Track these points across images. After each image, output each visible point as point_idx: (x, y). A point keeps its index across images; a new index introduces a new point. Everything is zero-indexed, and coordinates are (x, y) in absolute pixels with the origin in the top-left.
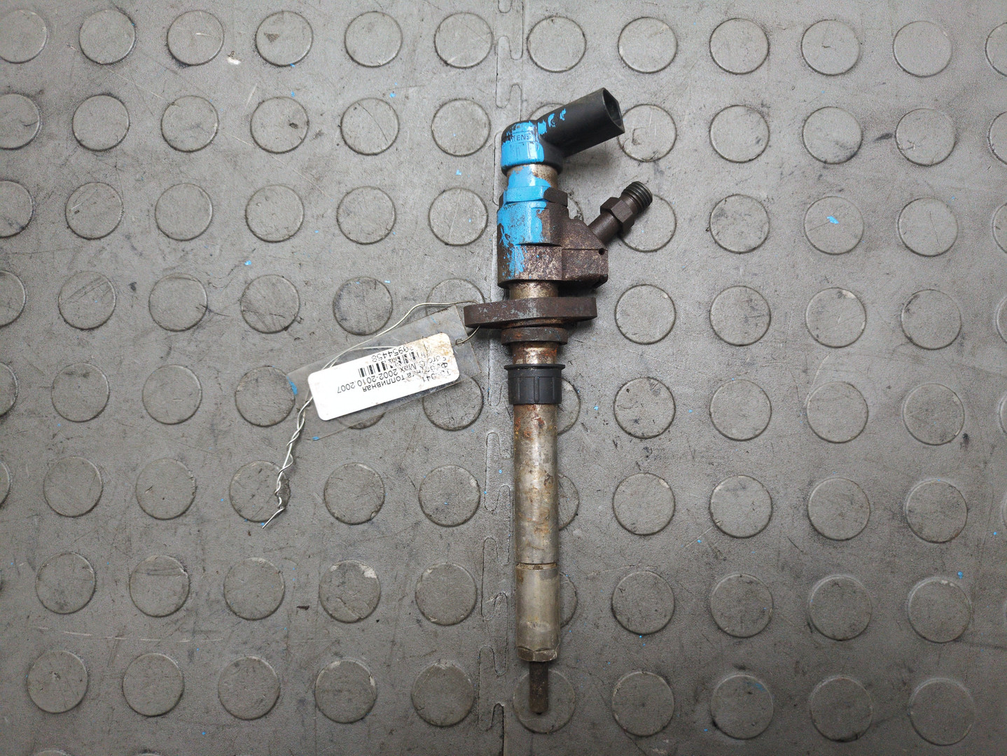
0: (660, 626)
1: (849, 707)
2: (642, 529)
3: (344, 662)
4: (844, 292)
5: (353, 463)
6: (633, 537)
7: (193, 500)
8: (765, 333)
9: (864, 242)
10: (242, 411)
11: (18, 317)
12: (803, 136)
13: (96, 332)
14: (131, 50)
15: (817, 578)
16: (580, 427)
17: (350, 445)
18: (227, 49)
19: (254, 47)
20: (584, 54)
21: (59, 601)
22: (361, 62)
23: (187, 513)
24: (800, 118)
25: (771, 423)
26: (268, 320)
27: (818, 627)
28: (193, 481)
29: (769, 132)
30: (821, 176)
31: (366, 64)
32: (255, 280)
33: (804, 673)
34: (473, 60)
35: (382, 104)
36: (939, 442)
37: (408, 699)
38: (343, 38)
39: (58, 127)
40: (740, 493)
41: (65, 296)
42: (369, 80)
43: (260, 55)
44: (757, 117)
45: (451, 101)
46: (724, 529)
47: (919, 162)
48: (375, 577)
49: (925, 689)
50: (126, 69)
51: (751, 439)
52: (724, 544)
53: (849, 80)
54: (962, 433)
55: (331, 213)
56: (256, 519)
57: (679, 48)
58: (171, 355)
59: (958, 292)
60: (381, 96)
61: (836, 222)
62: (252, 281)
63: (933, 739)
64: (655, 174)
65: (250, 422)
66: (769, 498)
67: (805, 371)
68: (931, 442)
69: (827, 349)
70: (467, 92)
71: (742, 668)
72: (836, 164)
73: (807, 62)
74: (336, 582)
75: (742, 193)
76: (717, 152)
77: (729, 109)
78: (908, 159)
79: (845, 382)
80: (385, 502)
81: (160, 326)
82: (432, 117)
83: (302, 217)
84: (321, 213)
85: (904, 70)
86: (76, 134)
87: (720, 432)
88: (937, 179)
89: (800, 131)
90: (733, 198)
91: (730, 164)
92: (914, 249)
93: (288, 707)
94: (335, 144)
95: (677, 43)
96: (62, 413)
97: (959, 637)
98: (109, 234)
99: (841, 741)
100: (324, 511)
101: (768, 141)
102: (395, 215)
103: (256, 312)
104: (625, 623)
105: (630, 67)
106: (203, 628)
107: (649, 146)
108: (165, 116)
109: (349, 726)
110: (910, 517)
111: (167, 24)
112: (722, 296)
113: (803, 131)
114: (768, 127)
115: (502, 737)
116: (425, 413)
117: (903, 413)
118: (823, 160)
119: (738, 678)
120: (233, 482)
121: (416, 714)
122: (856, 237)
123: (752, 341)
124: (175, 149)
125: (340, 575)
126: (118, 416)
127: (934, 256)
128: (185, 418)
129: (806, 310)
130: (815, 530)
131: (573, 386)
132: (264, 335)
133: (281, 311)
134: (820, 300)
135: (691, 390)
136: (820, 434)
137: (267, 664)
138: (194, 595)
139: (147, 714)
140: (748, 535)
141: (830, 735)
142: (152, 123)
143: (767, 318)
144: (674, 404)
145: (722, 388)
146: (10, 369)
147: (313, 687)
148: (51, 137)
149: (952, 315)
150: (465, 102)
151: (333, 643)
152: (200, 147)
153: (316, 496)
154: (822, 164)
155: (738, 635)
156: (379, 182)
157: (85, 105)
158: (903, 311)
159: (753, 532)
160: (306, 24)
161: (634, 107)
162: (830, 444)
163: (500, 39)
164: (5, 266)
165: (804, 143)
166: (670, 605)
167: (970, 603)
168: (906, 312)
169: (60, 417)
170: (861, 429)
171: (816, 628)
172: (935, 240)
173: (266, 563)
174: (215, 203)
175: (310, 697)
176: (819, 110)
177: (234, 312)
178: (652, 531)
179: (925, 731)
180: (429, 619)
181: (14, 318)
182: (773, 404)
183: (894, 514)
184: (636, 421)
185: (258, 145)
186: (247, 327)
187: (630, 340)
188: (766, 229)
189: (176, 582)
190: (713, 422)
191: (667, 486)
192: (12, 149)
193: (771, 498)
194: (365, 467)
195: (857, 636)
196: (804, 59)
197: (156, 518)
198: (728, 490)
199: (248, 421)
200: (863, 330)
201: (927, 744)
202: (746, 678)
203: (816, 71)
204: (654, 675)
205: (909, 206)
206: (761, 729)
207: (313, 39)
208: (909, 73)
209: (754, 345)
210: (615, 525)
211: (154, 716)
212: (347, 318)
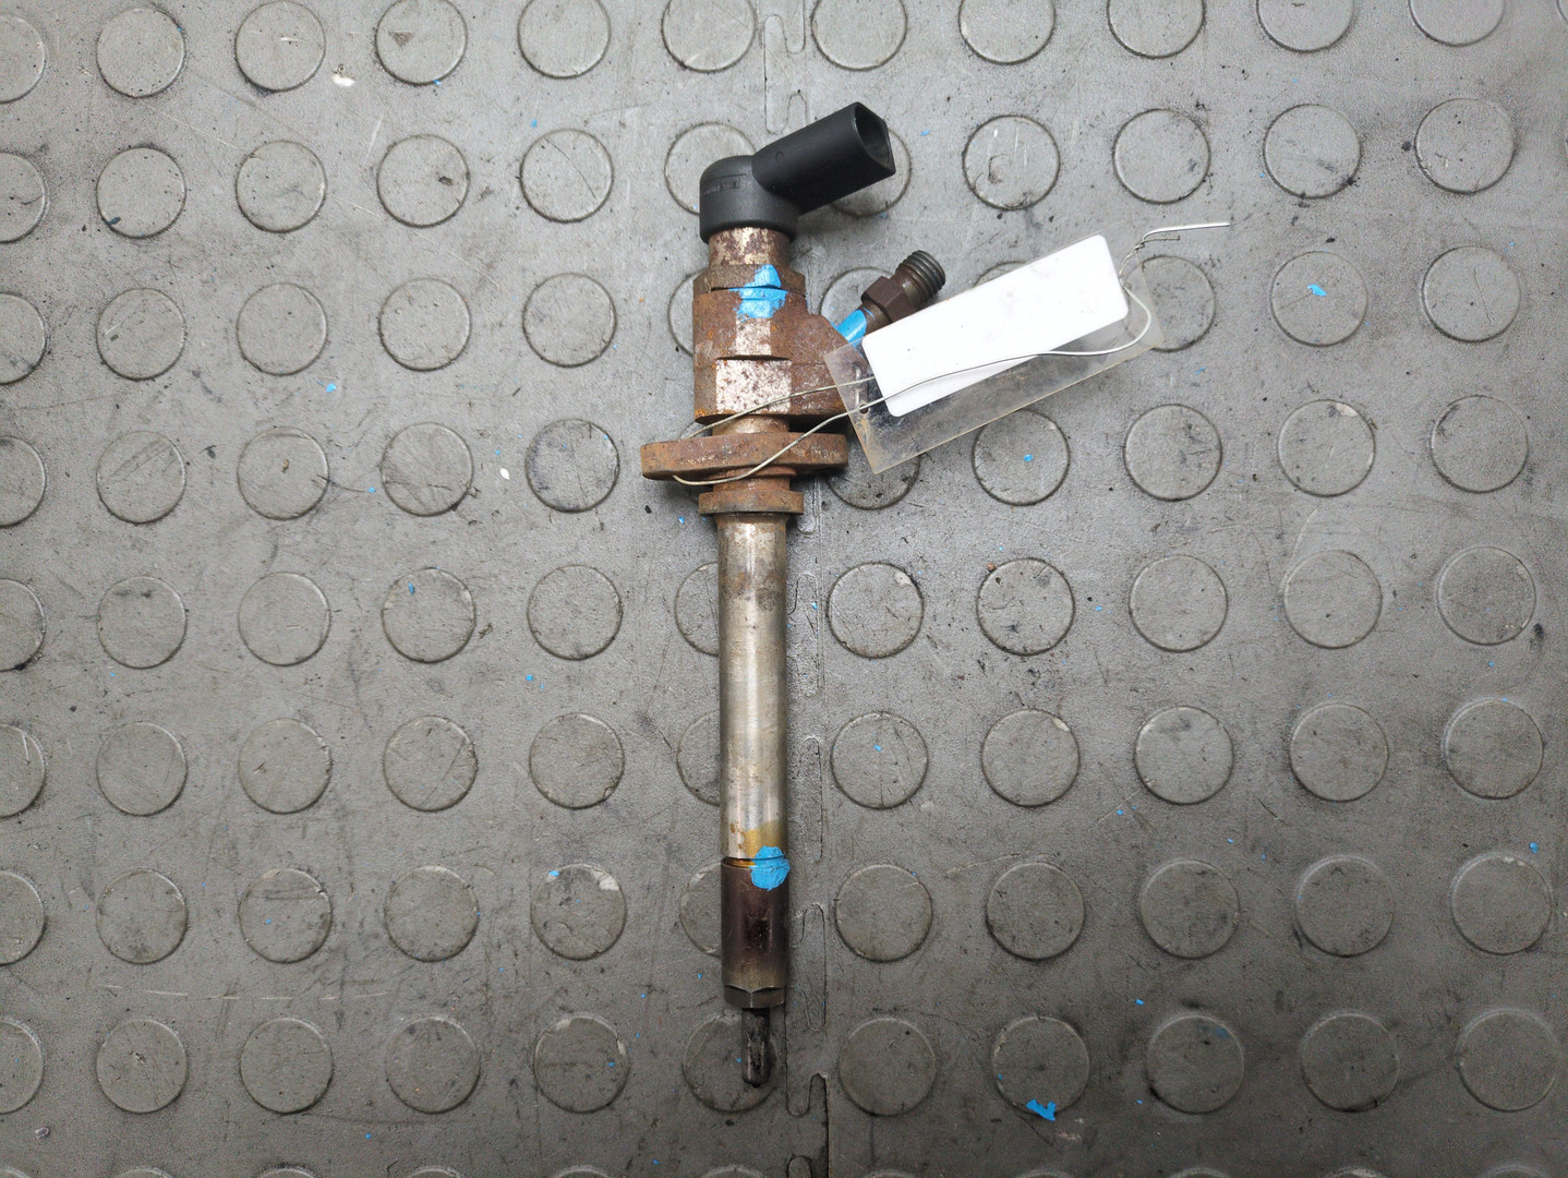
0: (1064, 946)
1: (1362, 1058)
2: (1030, 796)
3: (576, 1020)
4: (1339, 406)
5: (572, 713)
6: (1015, 809)
7: (329, 779)
8: (1214, 478)
9: (1371, 325)
10: (395, 639)
11: (36, 509)
12: (1264, 154)
13: (160, 528)
14: (180, 72)
15: (1307, 862)
16: (925, 641)
17: (564, 685)
18: (331, 62)
19: (373, 55)
20: (904, 38)
21: (134, 944)
22: (547, 71)
23: (320, 801)
24: (1259, 126)
25: (1229, 622)
26: (425, 494)
27: (1311, 937)
28: (327, 753)
29: (1209, 151)
30: (1296, 218)
31: (555, 73)
32: (400, 432)
33: (1291, 1010)
34: (725, 59)
35: (582, 137)
36: (1495, 640)
37: (677, 1072)
38: (515, 32)
39: (74, 203)
40: (1183, 734)
41: (105, 470)
42: (562, 100)
43: (384, 68)
44: (1189, 127)
45: (694, 127)
46: (1159, 792)
47: (1455, 187)
48: (617, 888)
49: (1481, 1025)
50: (174, 103)
51: (1197, 648)
52: (1159, 815)
53: (1335, 59)
54: (1534, 622)
55: (513, 318)
56: (427, 807)
57: (1058, 19)
58: (278, 559)
59: (1522, 397)
60: (582, 125)
61: (1322, 293)
62: (396, 435)
63: (1496, 1103)
64: (1027, 228)
65: (408, 657)
66: (1228, 740)
67: (1279, 537)
68: (1483, 641)
69: (1314, 499)
70: (720, 110)
71: (1193, 1005)
72: (1321, 197)
73: (1266, 32)
74: (557, 898)
75: (1169, 253)
76: (1124, 186)
77: (1142, 117)
78: (1437, 185)
79: (1343, 551)
80: (626, 772)
81: (258, 512)
82: (665, 154)
83: (467, 328)
84: (498, 320)
85: (1428, 36)
86: (104, 213)
87: (1147, 640)
88: (1484, 215)
89: (1260, 146)
90: (1154, 262)
91: (1148, 208)
92: (1449, 332)
93: (494, 1090)
94: (512, 206)
95: (1055, 12)
96: (115, 657)
97: (1534, 944)
98: (166, 370)
99: (1351, 1110)
100: (532, 791)
101: (1209, 165)
102: (615, 318)
103: (406, 484)
104: (1008, 944)
105: (979, 56)
106: (356, 977)
107: (1016, 182)
108: (241, 176)
109: (590, 1116)
110: (1451, 759)
111: (234, 26)
112: (1142, 421)
113: (1264, 145)
114: (1207, 143)
115: (826, 1124)
116: (681, 631)
117: (1437, 596)
118: (1299, 192)
119: (1186, 1021)
120: (389, 751)
121: (690, 1095)
122: (1355, 315)
123: (1193, 493)
124: (261, 228)
125: (563, 887)
126: (201, 657)
127: (1483, 341)
128: (308, 655)
129: (1278, 438)
130: (1302, 786)
131: (911, 577)
132: (420, 519)
133: (442, 480)
134: (1300, 420)
135: (1097, 576)
136: (1307, 636)
137: (458, 1027)
138: (339, 928)
139: (280, 1109)
140: (1197, 799)
141: (1332, 1102)
142: (220, 189)
143: (1216, 454)
144: (1073, 599)
145: (1147, 569)
146: (30, 590)
147: (531, 1060)
148: (65, 219)
149: (1512, 436)
150: (717, 128)
151: (557, 992)
152: (299, 224)
153: (515, 765)
154: (1297, 200)
155: (1185, 954)
156: (586, 265)
157: (113, 166)
158: (1434, 432)
159: (1204, 795)
160: (455, 13)
161: (990, 121)
162: (1322, 650)
163: (767, 22)
164: (10, 429)
165: (1266, 164)
166: (1078, 915)
167: (1551, 891)
168: (1439, 433)
169: (113, 662)
170: (1371, 624)
171: (1308, 940)
172: (1484, 315)
173: (446, 873)
174: (329, 313)
175: (526, 1077)
176: (1288, 110)
177: (372, 483)
178: (1045, 800)
179: (1483, 1091)
180: (703, 950)
181: (31, 510)
182: (1230, 591)
183: (1425, 756)
184: (1013, 628)
185: (392, 215)
186: (393, 507)
187: (998, 500)
188: (1210, 311)
189: (313, 908)
190: (1135, 624)
191: (1067, 729)
192: (6, 242)
193: (1231, 740)
194: (591, 719)
195: (1372, 949)
196: (1263, 27)
197: (272, 812)
198: (1162, 731)
199: (404, 656)
200: (1371, 467)
201: (1487, 1110)
202: (1200, 1021)
203: (1282, 46)
204: (1055, 1020)
205: (1440, 261)
206: (1228, 1096)
207: (467, 37)
208: (1436, 40)
209: (1197, 498)
210: (987, 793)
211: (292, 1113)
212: (550, 485)
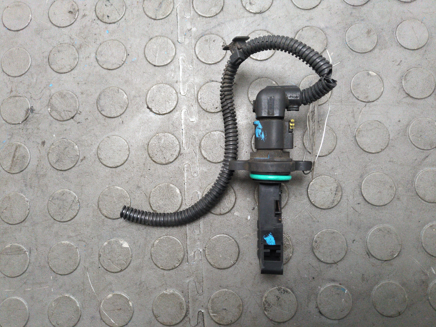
1: (394, 297)
3: (114, 294)
4: (370, 72)
5: (112, 186)
7: (29, 212)
8: (330, 97)
9: (379, 46)
10: (52, 163)
15: (370, 228)
17: (110, 177)
23: (26, 220)
25: (337, 146)
26: (63, 114)
28: (28, 203)
30: (352, 13)
32: (55, 94)
33: (367, 281)
36: (429, 148)
37: (151, 312)
46: (315, 204)
48: (129, 247)
51: (327, 155)
52: (317, 213)
55: (93, 55)
56: (62, 221)
62: (53, 94)
64: (263, 19)
67: (353, 116)
68: (425, 149)
69: (364, 103)
71: (333, 281)
72: (360, 6)
74: (108, 251)
75: (311, 25)
76: (295, 5)
79: (375, 120)
84: (88, 56)
88: (414, 9)
90: (306, 28)
91: (302, 11)
92: (405, 47)
93: (86, 321)
94: (93, 19)
99: (391, 317)
100: (99, 213)
102: (127, 53)
103: (56, 111)
106: (38, 282)
107: (259, 5)
108: (4, 14)
110: (418, 190)
116: (150, 156)
117: (408, 134)
118: (352, 4)
119: (331, 286)
120: (49, 201)
121: (155, 320)
122: (374, 43)
123: (323, 103)
124: (10, 30)
125: (109, 247)
127: (417, 49)
128: (23, 169)
129: (351, 84)
130: (367, 201)
132: (61, 122)
134: (358, 77)
136: (365, 149)
137: (73, 298)
138: (32, 264)
140: (330, 207)
141: (384, 314)
147: (99, 309)
149: (430, 80)
151: (108, 284)
152: (22, 28)
153: (93, 205)
154: (352, 7)
155: (329, 262)
159: (332, 206)
162: (371, 154)
168: (405, 80)
170: (386, 144)
171: (372, 255)
172: (417, 41)
173: (69, 244)
175: (97, 315)
177: (45, 111)
180: (159, 268)
183: (409, 189)
185: (53, 24)
186: (52, 119)
188: (325, 43)
189: (22, 258)
194: (119, 188)
195: (395, 258)
197: (10, 224)
199: (55, 168)
200: (383, 92)
202: (335, 286)
205: (401, 24)
206: (347, 313)
212: (105, 109)
